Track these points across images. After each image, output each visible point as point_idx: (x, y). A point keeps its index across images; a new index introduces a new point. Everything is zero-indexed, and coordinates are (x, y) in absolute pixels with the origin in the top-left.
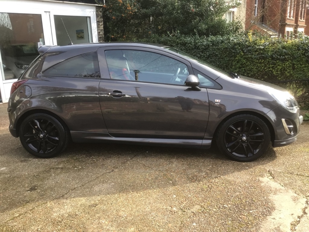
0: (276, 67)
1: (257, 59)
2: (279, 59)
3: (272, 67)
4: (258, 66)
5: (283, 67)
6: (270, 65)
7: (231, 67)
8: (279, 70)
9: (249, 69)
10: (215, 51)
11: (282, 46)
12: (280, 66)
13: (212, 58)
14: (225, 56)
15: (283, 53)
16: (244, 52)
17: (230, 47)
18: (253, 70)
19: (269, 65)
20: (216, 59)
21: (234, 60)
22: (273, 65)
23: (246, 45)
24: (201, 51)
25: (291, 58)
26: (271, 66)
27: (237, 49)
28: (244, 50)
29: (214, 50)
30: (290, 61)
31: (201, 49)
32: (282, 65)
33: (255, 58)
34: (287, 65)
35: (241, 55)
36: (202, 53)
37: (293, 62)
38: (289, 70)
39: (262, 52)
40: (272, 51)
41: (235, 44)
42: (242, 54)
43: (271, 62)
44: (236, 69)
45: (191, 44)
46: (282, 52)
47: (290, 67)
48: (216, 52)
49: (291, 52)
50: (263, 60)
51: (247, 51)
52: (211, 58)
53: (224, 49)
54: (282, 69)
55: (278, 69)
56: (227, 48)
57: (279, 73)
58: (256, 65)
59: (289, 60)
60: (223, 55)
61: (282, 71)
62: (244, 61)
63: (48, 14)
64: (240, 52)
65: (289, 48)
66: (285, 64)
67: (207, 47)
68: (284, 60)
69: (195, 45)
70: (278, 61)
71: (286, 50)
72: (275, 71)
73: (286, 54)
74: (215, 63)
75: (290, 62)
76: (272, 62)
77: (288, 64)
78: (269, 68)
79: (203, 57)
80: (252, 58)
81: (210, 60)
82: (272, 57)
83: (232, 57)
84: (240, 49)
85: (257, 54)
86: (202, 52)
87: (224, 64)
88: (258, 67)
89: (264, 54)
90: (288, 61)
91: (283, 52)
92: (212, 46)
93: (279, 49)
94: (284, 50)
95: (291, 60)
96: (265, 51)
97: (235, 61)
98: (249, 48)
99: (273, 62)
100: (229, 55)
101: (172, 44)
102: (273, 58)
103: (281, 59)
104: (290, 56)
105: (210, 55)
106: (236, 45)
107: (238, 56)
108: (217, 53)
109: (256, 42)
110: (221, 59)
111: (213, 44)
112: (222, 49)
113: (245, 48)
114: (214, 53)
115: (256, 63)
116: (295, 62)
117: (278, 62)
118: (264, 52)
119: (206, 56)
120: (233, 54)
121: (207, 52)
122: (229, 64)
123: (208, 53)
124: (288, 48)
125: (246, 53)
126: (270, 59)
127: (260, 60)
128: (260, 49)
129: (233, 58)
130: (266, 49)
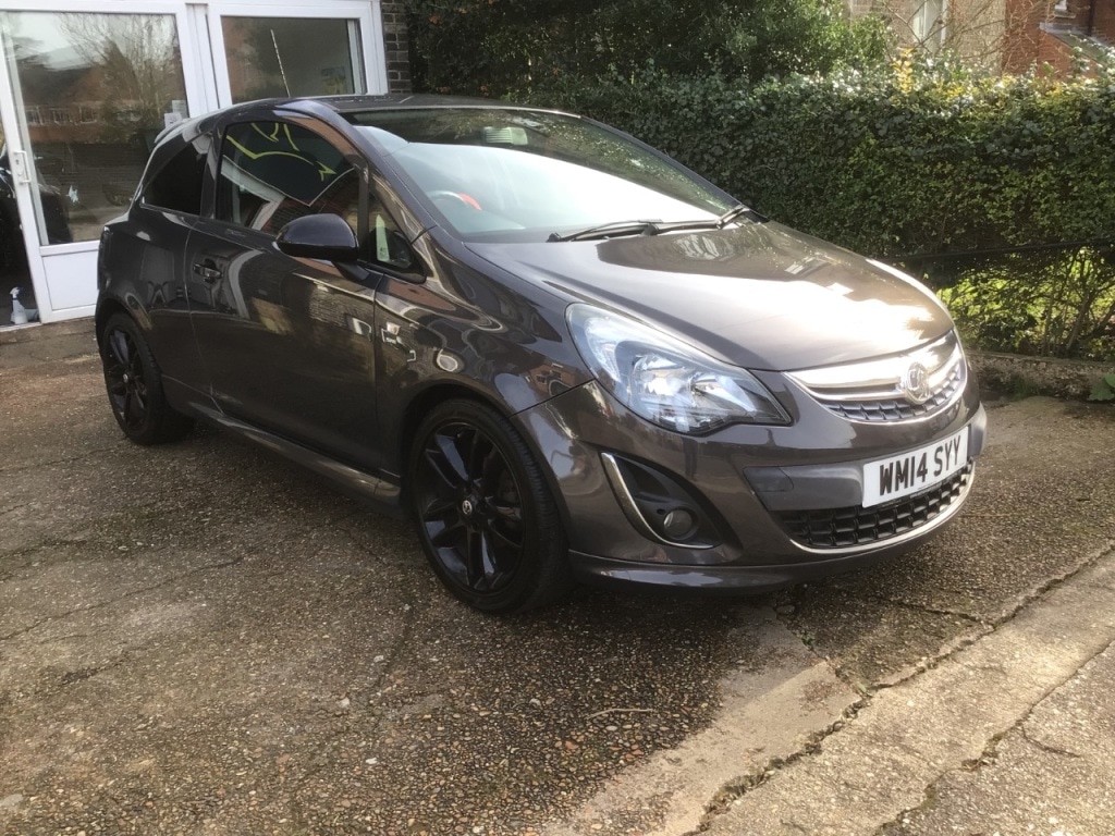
0: (999, 191)
1: (927, 162)
2: (1007, 161)
3: (985, 194)
4: (929, 188)
5: (1025, 191)
6: (978, 184)
7: (834, 195)
8: (1009, 202)
9: (898, 198)
10: (775, 134)
11: (1022, 109)
12: (1014, 186)
13: (765, 160)
14: (814, 153)
15: (1024, 136)
16: (877, 137)
17: (827, 117)
18: (911, 206)
19: (973, 185)
20: (780, 165)
21: (843, 166)
22: (986, 185)
23: (886, 107)
24: (725, 135)
25: (1057, 154)
26: (979, 187)
27: (854, 125)
28: (878, 126)
29: (773, 131)
30: (1052, 167)
31: (725, 126)
32: (1022, 184)
33: (919, 159)
34: (1039, 183)
35: (868, 145)
36: (731, 142)
37: (1063, 171)
38: (1046, 202)
39: (944, 133)
40: (984, 129)
41: (848, 106)
42: (872, 142)
43: (978, 171)
44: (852, 203)
45: (691, 110)
46: (1021, 130)
47: (1048, 189)
48: (779, 137)
49: (1053, 130)
50: (949, 167)
51: (888, 130)
52: (762, 162)
53: (807, 124)
54: (1019, 198)
55: (1006, 199)
56: (816, 121)
57: (1009, 214)
58: (922, 183)
59: (1049, 160)
60: (803, 149)
61: (1019, 206)
62: (880, 168)
63: (200, 13)
64: (863, 135)
65: (1051, 115)
66: (1030, 181)
67: (747, 118)
68: (1026, 165)
69: (705, 111)
70: (1007, 167)
71: (1036, 125)
72: (993, 207)
73: (1038, 139)
74: (776, 177)
75: (1052, 172)
76: (982, 172)
77: (1045, 178)
78: (973, 195)
79: (732, 159)
80: (909, 160)
81: (758, 168)
82: (981, 150)
83: (836, 154)
84: (865, 123)
85: (926, 141)
86: (731, 139)
87: (807, 183)
88: (933, 194)
89: (952, 141)
90: (1042, 166)
91: (1025, 132)
92: (765, 114)
93: (1010, 120)
94: (1029, 124)
95: (1056, 163)
96: (958, 129)
97: (846, 172)
98: (898, 119)
99: (985, 173)
100: (828, 148)
101: (627, 111)
102: (986, 158)
103: (1017, 161)
104: (1048, 148)
105: (756, 147)
106: (850, 109)
107: (858, 149)
108: (781, 142)
109: (927, 94)
110: (797, 166)
111: (771, 107)
112: (802, 124)
113: (882, 121)
114: (770, 141)
115: (922, 176)
116: (1070, 169)
117: (1007, 173)
118: (952, 133)
119: (743, 154)
120: (841, 143)
121: (746, 137)
122: (826, 181)
123: (750, 141)
124: (1046, 116)
125: (885, 137)
126: (975, 159)
127: (939, 165)
128: (941, 123)
129: (841, 160)
130: (964, 120)
